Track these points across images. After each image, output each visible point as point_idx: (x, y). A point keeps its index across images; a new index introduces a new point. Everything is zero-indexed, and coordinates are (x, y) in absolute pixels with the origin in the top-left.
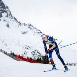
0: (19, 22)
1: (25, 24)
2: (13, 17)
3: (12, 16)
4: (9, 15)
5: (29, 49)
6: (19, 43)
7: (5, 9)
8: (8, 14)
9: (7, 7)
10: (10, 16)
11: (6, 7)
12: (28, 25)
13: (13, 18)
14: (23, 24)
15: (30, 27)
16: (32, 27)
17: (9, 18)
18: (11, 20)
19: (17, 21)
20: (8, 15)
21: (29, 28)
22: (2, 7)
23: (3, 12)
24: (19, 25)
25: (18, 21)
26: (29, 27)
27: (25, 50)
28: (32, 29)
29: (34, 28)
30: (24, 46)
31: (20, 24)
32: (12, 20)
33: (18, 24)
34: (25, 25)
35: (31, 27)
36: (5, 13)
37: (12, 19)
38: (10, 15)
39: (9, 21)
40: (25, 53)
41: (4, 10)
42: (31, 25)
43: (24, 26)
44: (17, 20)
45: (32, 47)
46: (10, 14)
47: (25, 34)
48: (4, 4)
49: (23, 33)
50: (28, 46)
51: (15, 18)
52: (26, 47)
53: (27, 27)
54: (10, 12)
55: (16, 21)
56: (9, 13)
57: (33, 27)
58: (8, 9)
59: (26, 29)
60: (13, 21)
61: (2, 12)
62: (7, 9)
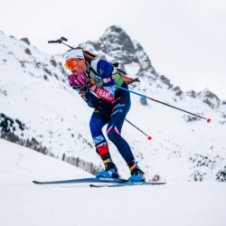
0: (177, 88)
1: (193, 94)
2: (157, 76)
3: (153, 72)
4: (146, 70)
5: (210, 164)
6: (177, 149)
7: (134, 53)
8: (144, 67)
9: (140, 48)
10: (148, 73)
11: (136, 47)
12: (203, 94)
13: (159, 78)
14: (188, 93)
15: (210, 100)
16: (215, 99)
17: (146, 78)
18: (153, 82)
19: (171, 86)
20: (142, 70)
21: (207, 105)
22: (123, 49)
23: (128, 60)
24: (178, 98)
25: (174, 87)
26: (207, 102)
27: (197, 169)
28: (215, 107)
29: (222, 101)
30: (194, 157)
31: (179, 93)
32: (154, 84)
33: (174, 93)
34: (194, 97)
35: (213, 101)
36: (133, 63)
37: (154, 80)
38: (150, 70)
39: (148, 86)
40: (198, 177)
41: (131, 55)
42: (211, 95)
43: (192, 99)
44: (171, 83)
45: (217, 160)
46: (150, 66)
47: (194, 123)
48: (128, 37)
49: (190, 120)
50: (205, 155)
51: (163, 78)
52: (200, 159)
53: (201, 101)
54: (148, 60)
55: (167, 86)
56: (145, 65)
57: (217, 99)
58: (142, 53)
59: (197, 106)
60: (159, 86)
61: (125, 63)
62: (138, 54)
